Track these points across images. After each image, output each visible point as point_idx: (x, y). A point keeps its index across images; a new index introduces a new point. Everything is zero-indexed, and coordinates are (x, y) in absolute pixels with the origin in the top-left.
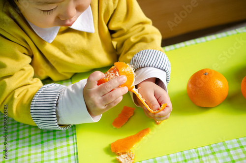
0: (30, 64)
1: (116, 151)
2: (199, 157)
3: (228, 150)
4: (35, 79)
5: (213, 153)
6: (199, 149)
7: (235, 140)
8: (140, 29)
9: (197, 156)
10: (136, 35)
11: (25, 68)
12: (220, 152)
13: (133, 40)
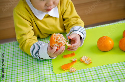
0: (33, 30)
2: (101, 69)
3: (113, 67)
4: (35, 36)
5: (107, 68)
6: (101, 66)
8: (76, 20)
9: (100, 69)
10: (74, 22)
11: (31, 31)
12: (110, 68)
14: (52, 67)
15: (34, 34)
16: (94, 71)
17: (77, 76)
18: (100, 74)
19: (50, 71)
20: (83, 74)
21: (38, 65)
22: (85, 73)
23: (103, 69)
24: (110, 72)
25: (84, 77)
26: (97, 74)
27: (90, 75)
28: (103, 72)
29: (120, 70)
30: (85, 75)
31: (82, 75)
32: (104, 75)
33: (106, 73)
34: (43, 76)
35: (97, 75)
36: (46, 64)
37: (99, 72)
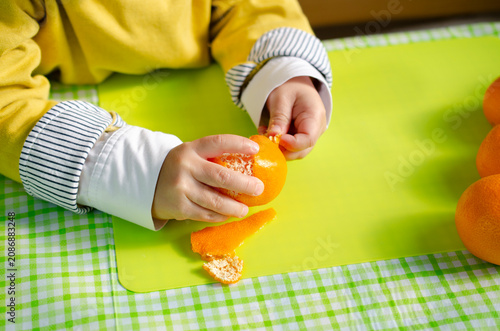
2: (380, 280)
5: (410, 275)
16: (343, 291)
17: (248, 313)
18: (375, 305)
19: (97, 273)
20: (285, 301)
22: (291, 294)
23: (392, 279)
24: (430, 299)
25: (290, 320)
26: (361, 309)
27: (321, 309)
28: (393, 295)
30: (296, 306)
31: (278, 309)
32: (397, 316)
33: (406, 302)
35: (359, 314)
36: (77, 229)
37: (370, 294)
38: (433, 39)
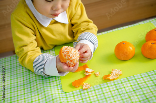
0: (35, 40)
1: (75, 86)
2: (122, 83)
3: (136, 79)
4: (38, 48)
5: (129, 81)
6: (122, 79)
7: (139, 75)
8: (87, 25)
9: (121, 82)
12: (132, 80)
13: (82, 29)
14: (61, 84)
15: (36, 45)
16: (113, 86)
17: (92, 94)
18: (121, 88)
19: (58, 90)
20: (100, 90)
21: (43, 83)
22: (101, 88)
23: (124, 82)
24: (133, 85)
25: (101, 94)
26: (117, 89)
27: (108, 91)
28: (125, 85)
29: (145, 82)
30: (102, 91)
31: (99, 92)
32: (125, 90)
33: (128, 87)
34: (50, 96)
35: (117, 91)
36: (53, 81)
37: (119, 86)
38: (123, 29)
